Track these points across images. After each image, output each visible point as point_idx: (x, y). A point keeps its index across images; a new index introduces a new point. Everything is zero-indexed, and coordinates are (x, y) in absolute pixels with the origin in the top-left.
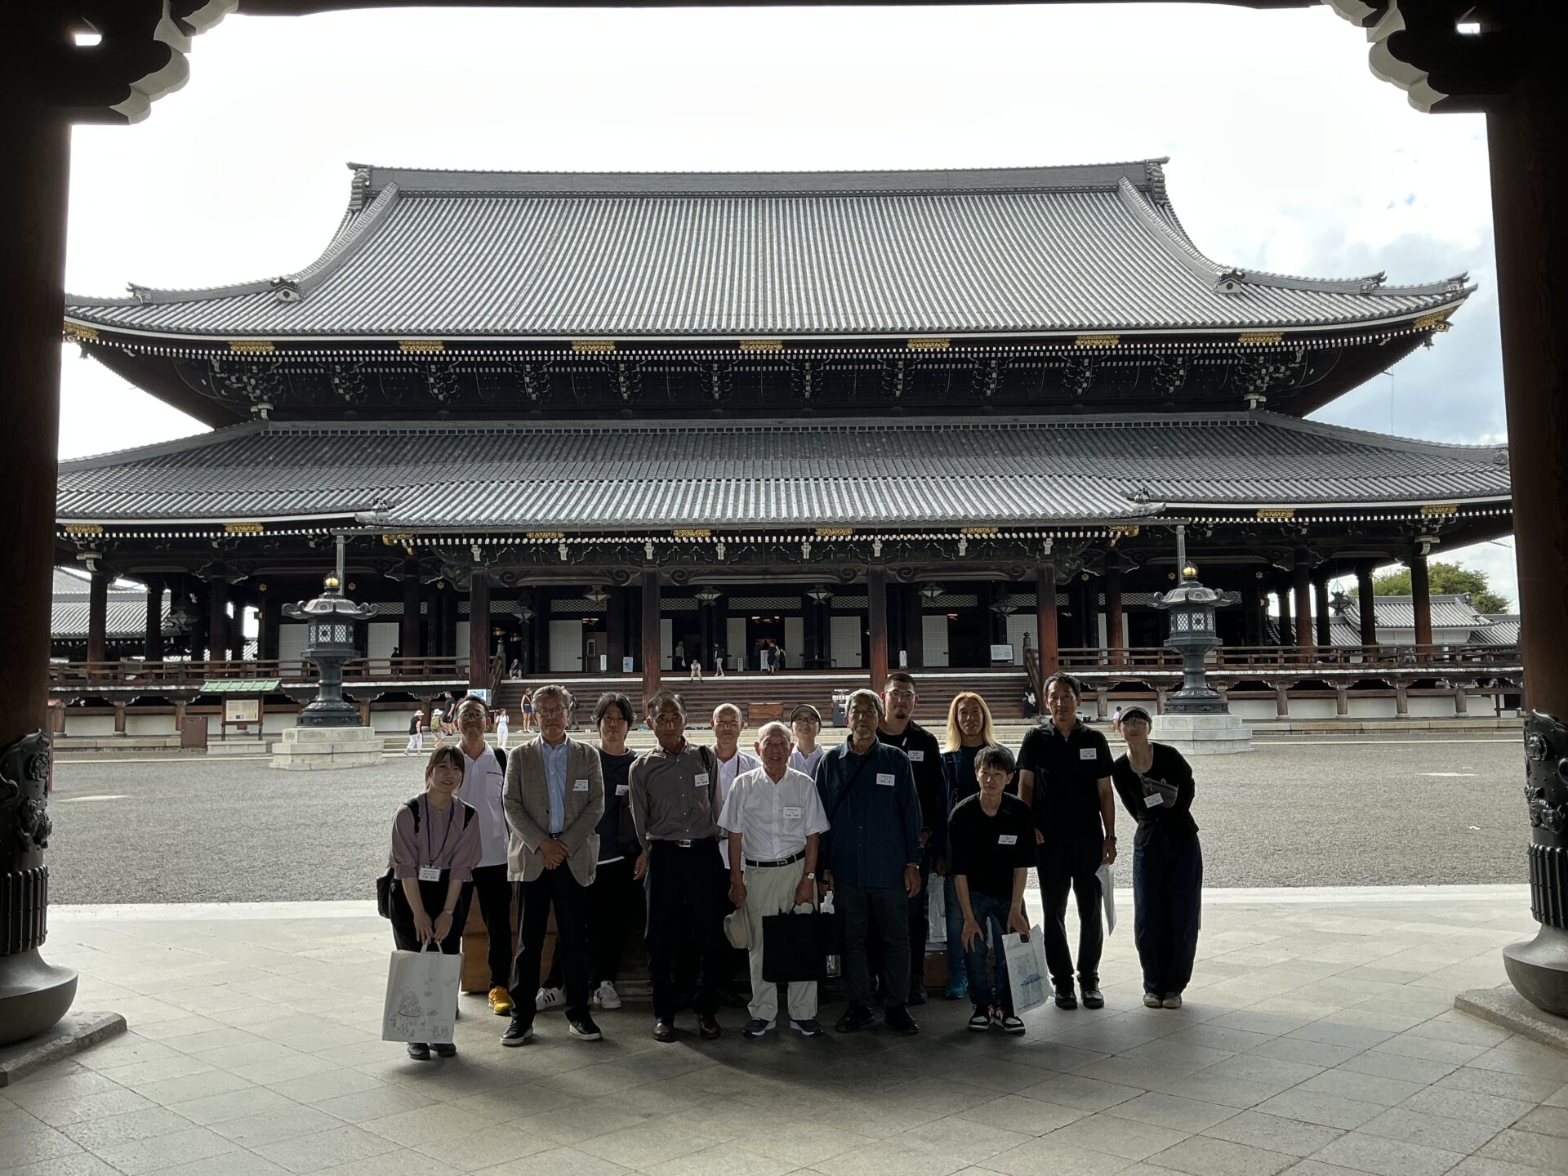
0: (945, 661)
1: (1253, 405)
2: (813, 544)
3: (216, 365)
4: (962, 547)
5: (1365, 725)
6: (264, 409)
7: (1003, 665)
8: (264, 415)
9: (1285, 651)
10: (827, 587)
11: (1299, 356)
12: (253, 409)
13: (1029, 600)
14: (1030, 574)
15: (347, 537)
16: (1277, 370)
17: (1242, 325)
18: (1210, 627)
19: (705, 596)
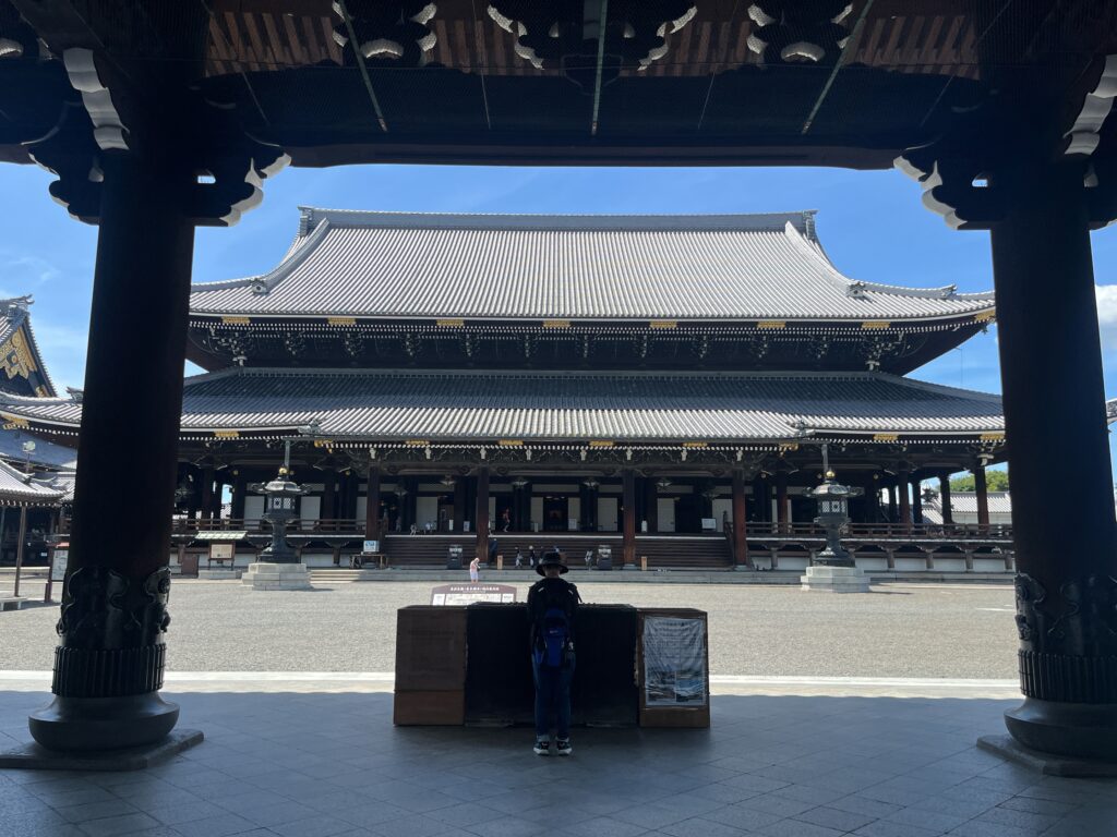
0: (672, 528)
1: (872, 367)
2: (589, 451)
3: (213, 331)
4: (684, 455)
5: (945, 576)
6: (241, 359)
7: (710, 532)
8: (241, 363)
9: (893, 527)
10: (596, 479)
11: (900, 337)
12: (235, 359)
13: (728, 490)
14: (728, 473)
15: (292, 442)
16: (886, 346)
17: (864, 317)
18: (843, 511)
19: (518, 483)
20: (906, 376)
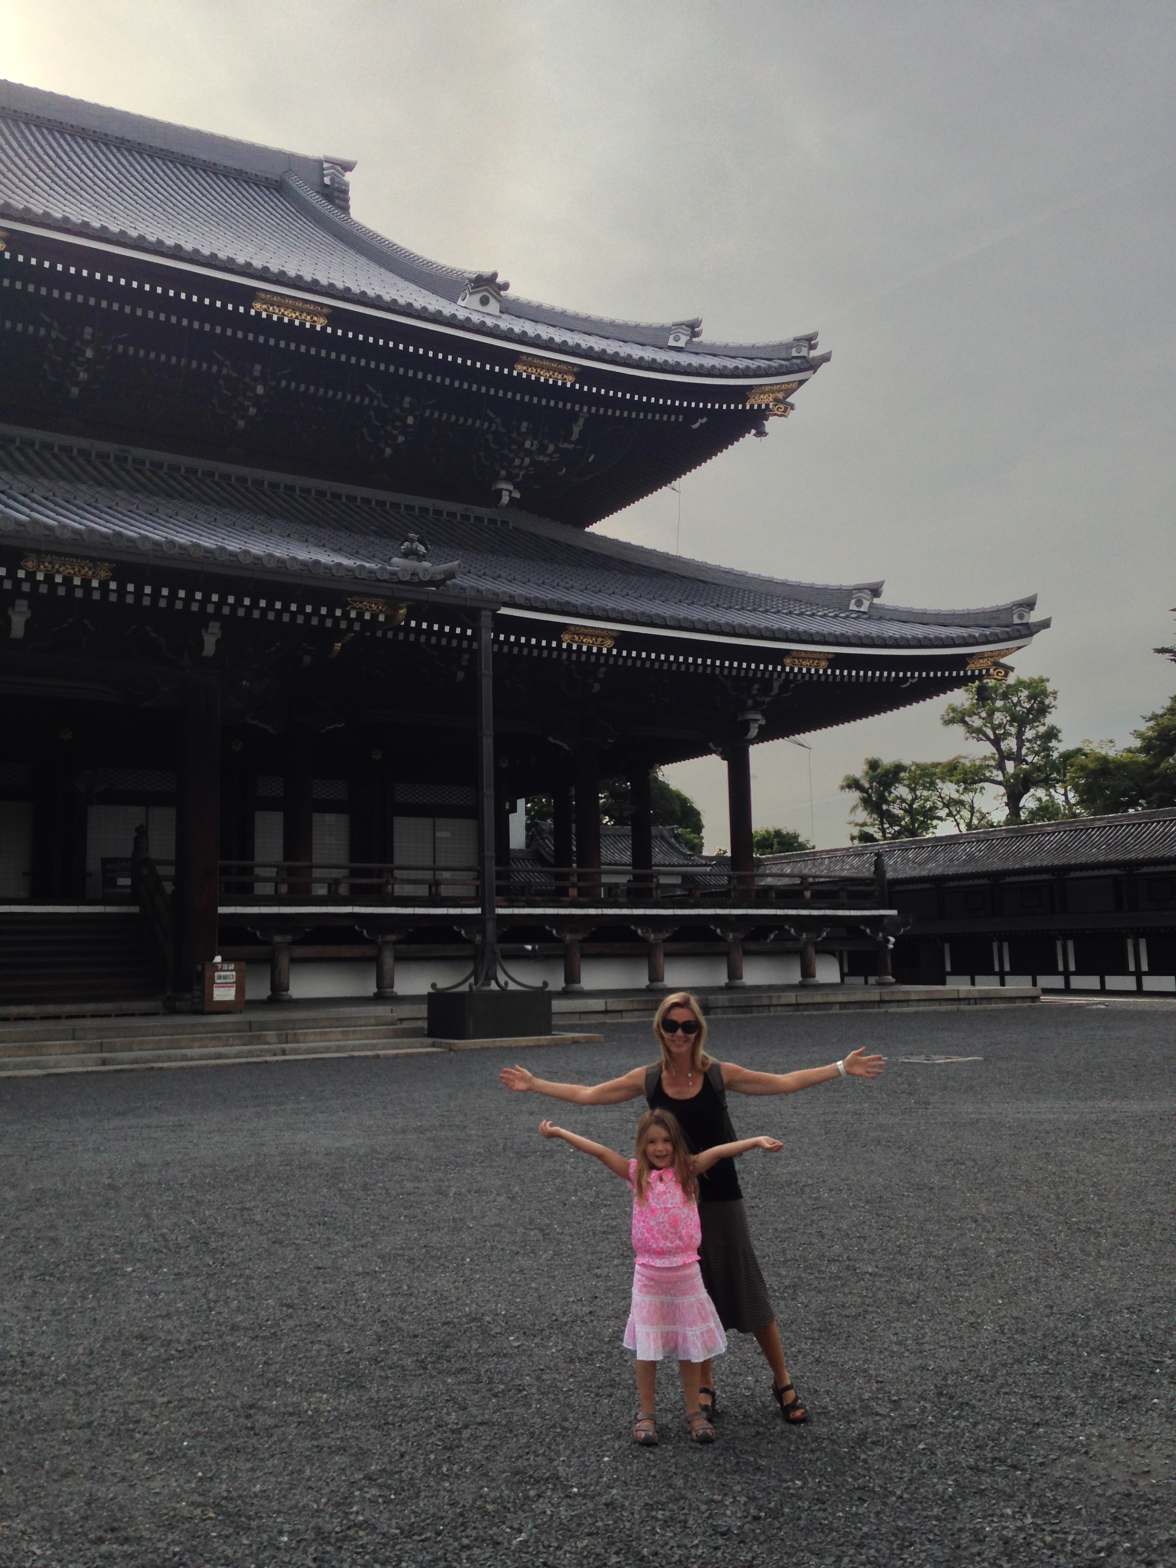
1: (505, 499)
4: (18, 620)
11: (577, 429)
16: (542, 449)
17: (521, 340)
20: (587, 529)
